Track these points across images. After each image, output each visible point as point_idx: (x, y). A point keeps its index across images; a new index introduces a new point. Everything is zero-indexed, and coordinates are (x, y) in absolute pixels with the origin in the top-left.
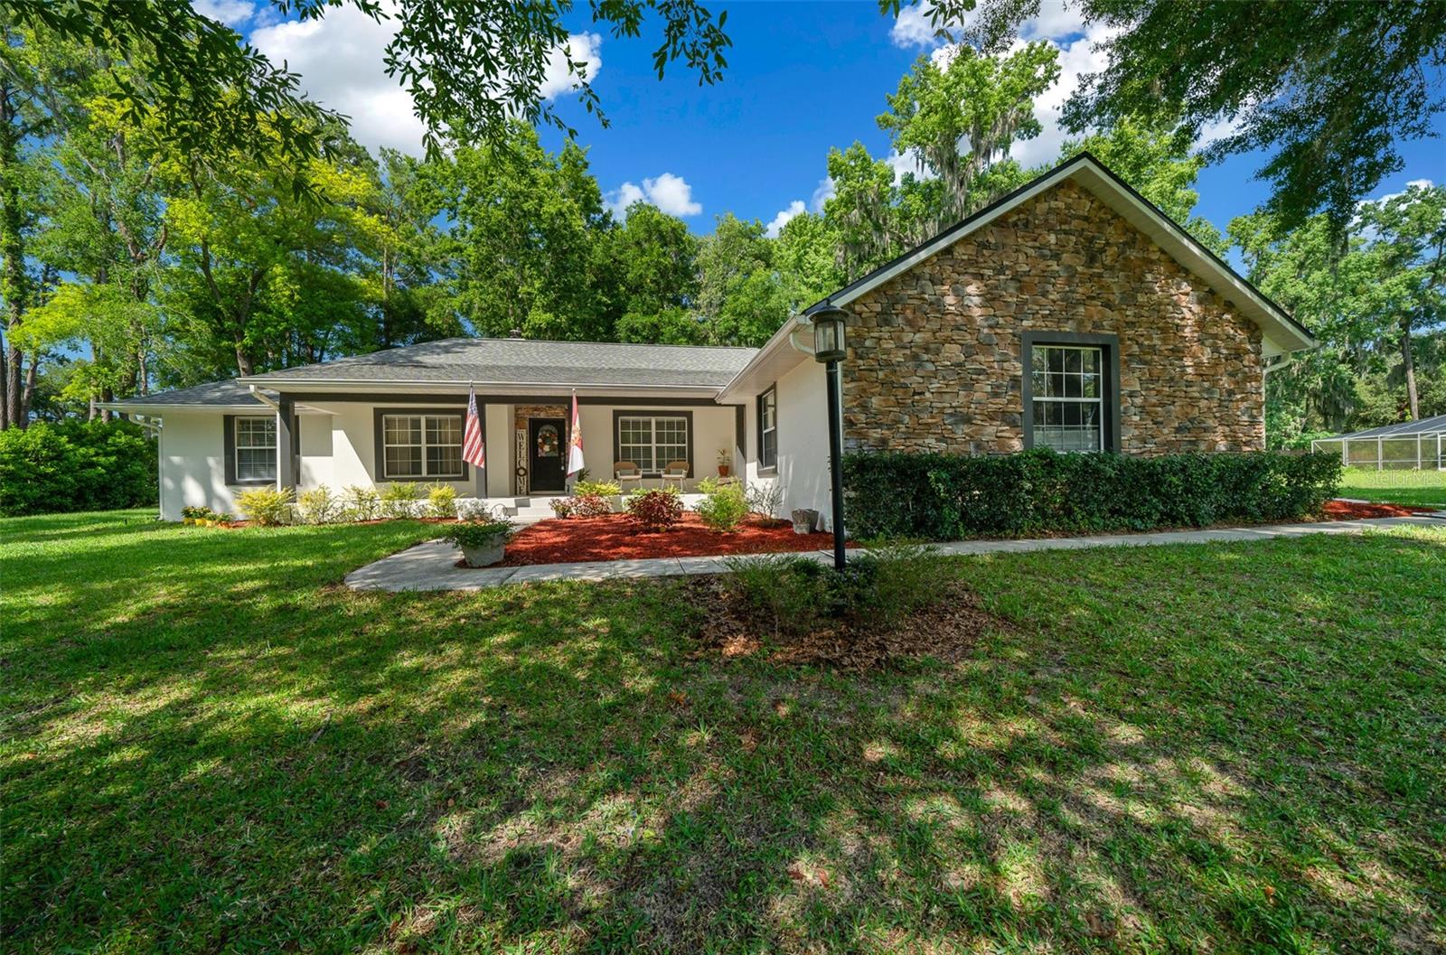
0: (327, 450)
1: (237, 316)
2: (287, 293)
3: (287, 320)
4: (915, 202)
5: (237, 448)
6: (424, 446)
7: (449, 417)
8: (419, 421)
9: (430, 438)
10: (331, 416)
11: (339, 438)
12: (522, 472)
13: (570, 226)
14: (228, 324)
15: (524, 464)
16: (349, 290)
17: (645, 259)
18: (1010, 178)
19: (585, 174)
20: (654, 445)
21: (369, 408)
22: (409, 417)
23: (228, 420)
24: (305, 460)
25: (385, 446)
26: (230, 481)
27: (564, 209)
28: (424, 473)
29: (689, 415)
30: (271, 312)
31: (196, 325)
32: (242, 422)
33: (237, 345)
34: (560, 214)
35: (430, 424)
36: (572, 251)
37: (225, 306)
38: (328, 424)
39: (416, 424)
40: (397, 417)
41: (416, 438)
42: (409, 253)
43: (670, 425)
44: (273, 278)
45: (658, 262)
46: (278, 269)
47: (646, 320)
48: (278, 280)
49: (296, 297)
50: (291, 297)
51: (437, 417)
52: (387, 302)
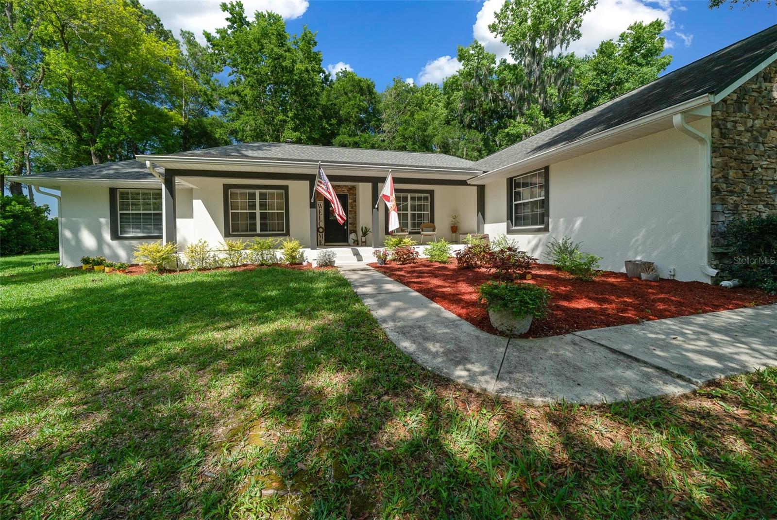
0: (189, 215)
1: (91, 130)
2: (128, 115)
3: (125, 134)
4: (508, 76)
5: (119, 212)
6: (258, 212)
7: (275, 191)
8: (255, 194)
9: (263, 206)
10: (191, 189)
11: (198, 205)
12: (321, 230)
13: (312, 79)
14: (84, 135)
15: (322, 224)
16: (162, 117)
17: (352, 102)
18: (570, 61)
19: (314, 49)
20: (409, 212)
21: (219, 183)
22: (248, 191)
23: (113, 191)
24: (178, 221)
25: (231, 211)
26: (115, 236)
27: (310, 68)
28: (258, 231)
29: (431, 193)
30: (114, 128)
31: (66, 134)
32: (122, 194)
33: (91, 149)
34: (307, 71)
35: (263, 196)
36: (311, 95)
37: (84, 123)
38: (190, 194)
39: (252, 196)
40: (239, 191)
41: (252, 206)
42: (205, 94)
43: (420, 199)
44: (118, 105)
45: (359, 105)
46: (121, 99)
47: (350, 139)
48: (121, 106)
49: (134, 118)
50: (130, 118)
51: (267, 191)
52: (186, 125)
